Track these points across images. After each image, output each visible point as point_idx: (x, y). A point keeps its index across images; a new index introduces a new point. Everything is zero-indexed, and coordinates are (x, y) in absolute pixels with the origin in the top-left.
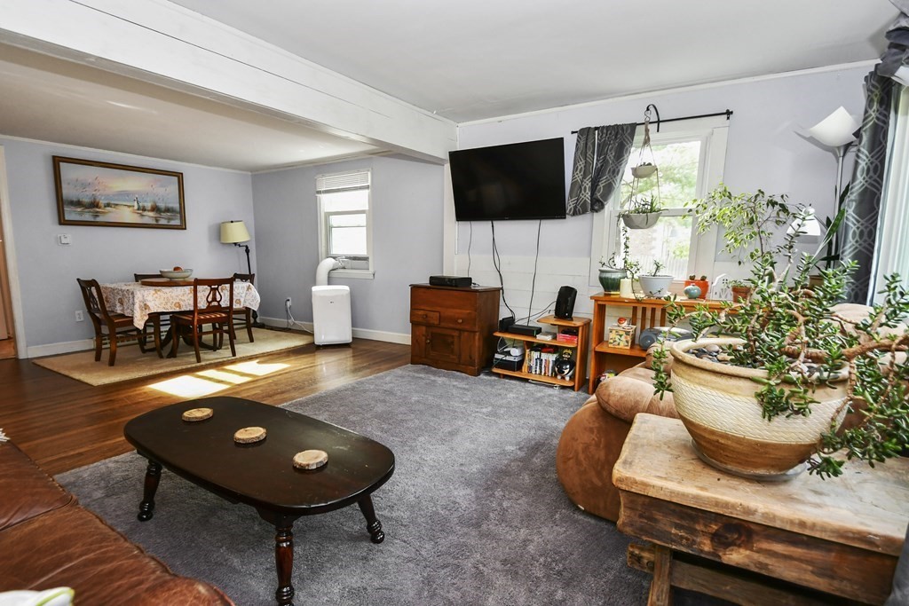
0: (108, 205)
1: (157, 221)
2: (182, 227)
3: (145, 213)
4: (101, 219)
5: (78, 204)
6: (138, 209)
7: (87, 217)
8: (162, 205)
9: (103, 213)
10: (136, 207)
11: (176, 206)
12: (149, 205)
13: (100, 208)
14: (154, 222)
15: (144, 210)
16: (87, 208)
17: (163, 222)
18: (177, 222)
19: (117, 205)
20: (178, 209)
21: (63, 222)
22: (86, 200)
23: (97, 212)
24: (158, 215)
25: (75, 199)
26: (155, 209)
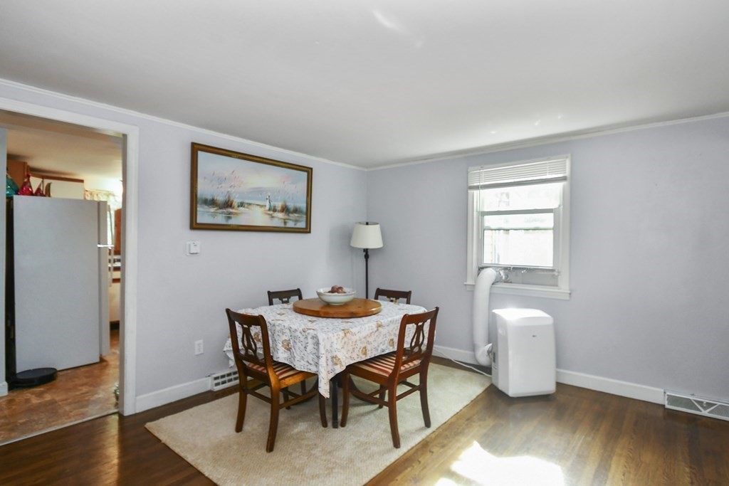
0: (242, 205)
1: (285, 223)
2: (307, 230)
3: (276, 214)
4: (234, 221)
5: (212, 203)
6: (269, 210)
7: (220, 219)
8: (291, 205)
9: (236, 214)
10: (267, 208)
11: (303, 205)
12: (279, 205)
13: (233, 208)
14: (282, 225)
15: (275, 210)
16: (220, 208)
17: (290, 224)
18: (302, 225)
19: (250, 204)
20: (305, 210)
21: (195, 226)
22: (221, 198)
23: (230, 213)
24: (286, 217)
25: (209, 197)
26: (285, 209)
